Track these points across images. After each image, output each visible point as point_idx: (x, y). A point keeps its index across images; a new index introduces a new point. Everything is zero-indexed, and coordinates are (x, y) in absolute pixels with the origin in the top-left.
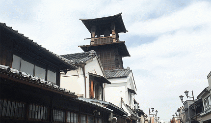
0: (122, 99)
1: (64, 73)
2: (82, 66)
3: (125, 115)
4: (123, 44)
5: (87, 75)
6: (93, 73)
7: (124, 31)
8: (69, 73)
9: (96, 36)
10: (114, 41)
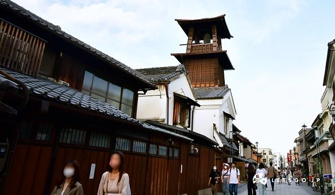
0: (214, 125)
1: (142, 92)
2: (166, 84)
3: (215, 146)
4: (224, 53)
5: (171, 96)
6: (179, 92)
7: (228, 36)
8: (149, 92)
9: (194, 42)
10: (215, 49)
